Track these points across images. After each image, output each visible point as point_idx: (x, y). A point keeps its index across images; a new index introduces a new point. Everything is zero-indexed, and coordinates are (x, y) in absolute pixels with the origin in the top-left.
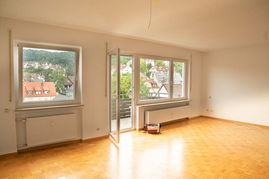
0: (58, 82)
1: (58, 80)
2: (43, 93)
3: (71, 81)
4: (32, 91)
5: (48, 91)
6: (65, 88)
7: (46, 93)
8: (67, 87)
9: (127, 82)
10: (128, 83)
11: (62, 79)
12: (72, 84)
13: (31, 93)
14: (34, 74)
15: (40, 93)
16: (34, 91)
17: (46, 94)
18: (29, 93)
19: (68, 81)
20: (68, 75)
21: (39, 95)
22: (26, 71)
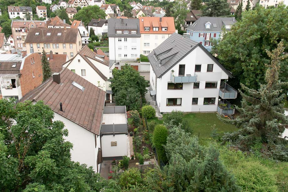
0: (180, 17)
1: (179, 15)
2: (160, 30)
3: (195, 16)
4: (150, 27)
5: (166, 28)
6: (187, 25)
7: (163, 29)
8: (190, 23)
9: (276, 18)
10: (278, 21)
11: (184, 14)
12: (195, 20)
13: (148, 29)
14: (158, 7)
15: (157, 29)
16: (151, 28)
17: (164, 32)
18: (146, 29)
19: (192, 16)
20: (192, 9)
21: (157, 32)
22: (150, 4)
